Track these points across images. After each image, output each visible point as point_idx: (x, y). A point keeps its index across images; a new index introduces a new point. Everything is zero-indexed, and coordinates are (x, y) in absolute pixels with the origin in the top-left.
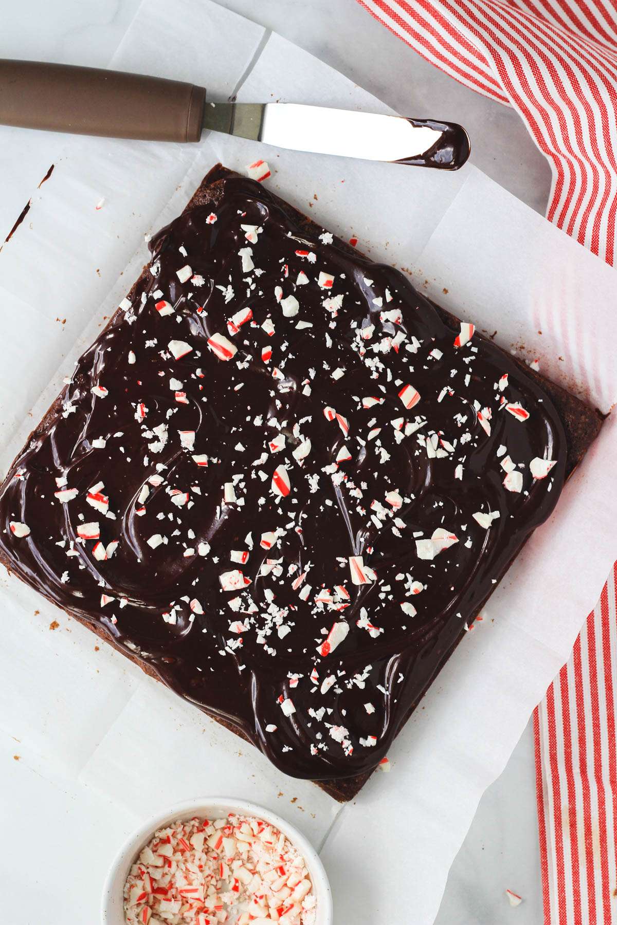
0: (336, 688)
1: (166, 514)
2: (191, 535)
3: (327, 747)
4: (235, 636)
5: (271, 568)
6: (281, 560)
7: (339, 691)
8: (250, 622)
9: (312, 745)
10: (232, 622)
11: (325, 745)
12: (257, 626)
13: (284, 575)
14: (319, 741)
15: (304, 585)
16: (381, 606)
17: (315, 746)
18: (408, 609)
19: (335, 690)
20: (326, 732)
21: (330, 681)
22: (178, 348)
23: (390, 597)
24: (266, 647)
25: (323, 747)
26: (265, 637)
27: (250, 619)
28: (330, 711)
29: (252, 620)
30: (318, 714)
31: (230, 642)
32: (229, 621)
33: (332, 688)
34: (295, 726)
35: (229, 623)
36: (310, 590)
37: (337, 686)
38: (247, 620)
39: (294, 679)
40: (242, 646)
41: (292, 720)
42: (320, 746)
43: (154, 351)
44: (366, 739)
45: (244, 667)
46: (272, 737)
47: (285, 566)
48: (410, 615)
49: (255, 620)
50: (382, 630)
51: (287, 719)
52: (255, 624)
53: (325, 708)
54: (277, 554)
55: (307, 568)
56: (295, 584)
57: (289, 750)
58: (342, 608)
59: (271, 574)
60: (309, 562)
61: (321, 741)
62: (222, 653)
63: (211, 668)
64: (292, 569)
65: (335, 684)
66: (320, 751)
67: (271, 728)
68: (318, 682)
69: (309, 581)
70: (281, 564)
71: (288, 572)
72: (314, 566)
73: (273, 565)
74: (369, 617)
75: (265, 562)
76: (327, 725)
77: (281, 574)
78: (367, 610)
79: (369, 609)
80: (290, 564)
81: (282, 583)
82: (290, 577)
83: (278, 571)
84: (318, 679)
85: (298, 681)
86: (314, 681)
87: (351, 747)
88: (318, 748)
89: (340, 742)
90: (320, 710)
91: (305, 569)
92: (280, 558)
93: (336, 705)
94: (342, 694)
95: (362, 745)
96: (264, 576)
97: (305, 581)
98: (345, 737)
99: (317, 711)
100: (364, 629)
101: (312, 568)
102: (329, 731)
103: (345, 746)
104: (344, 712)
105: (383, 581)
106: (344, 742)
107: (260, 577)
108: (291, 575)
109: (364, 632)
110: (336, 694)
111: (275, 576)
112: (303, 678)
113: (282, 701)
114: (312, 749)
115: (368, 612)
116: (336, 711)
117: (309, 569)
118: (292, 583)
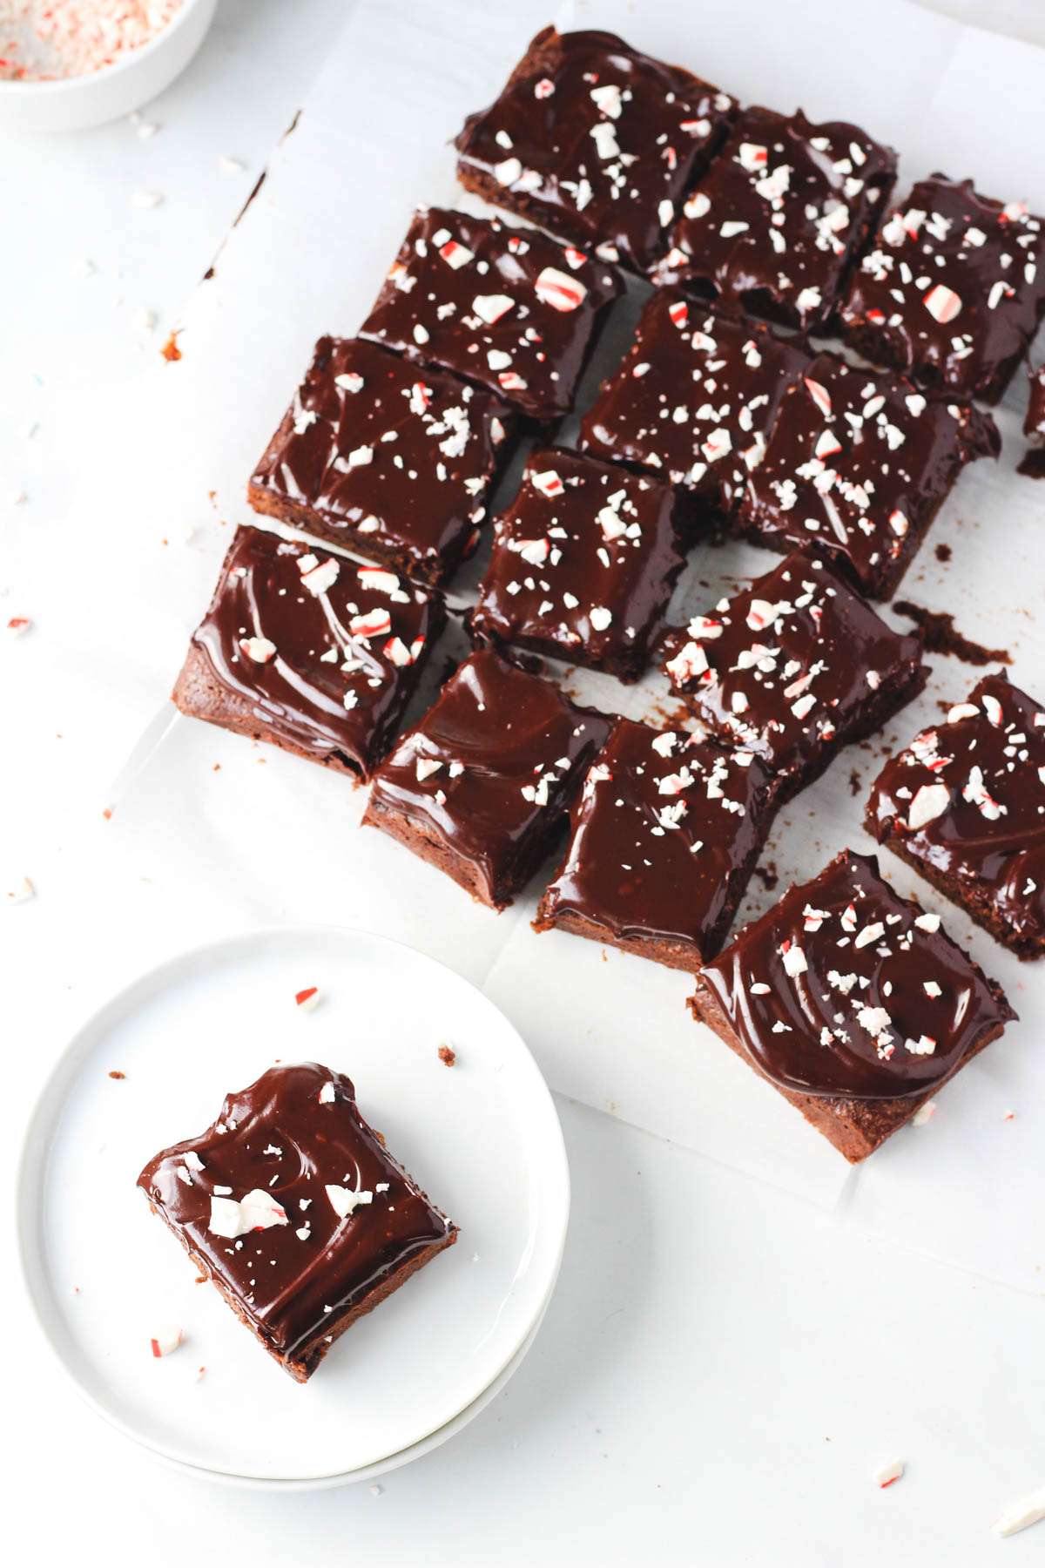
0: (881, 947)
1: (521, 582)
2: (570, 601)
3: (849, 1038)
5: (758, 658)
6: (776, 652)
7: (885, 952)
8: (692, 768)
9: (826, 1029)
10: (660, 779)
11: (847, 1035)
13: (773, 676)
14: (838, 1026)
15: (804, 694)
16: (1007, 769)
17: (831, 1032)
19: (878, 950)
20: (851, 1014)
21: (874, 931)
22: (490, 308)
23: (1024, 755)
25: (842, 1037)
28: (864, 982)
30: (842, 982)
32: (656, 779)
33: (874, 945)
34: (802, 995)
35: (655, 784)
36: (812, 703)
37: (884, 944)
39: (814, 919)
41: (798, 984)
42: (838, 1033)
43: (455, 319)
44: (917, 1040)
46: (759, 1004)
47: (781, 661)
51: (790, 980)
53: (858, 976)
54: (771, 641)
55: (816, 669)
56: (789, 692)
57: (786, 1031)
59: (755, 668)
61: (842, 1027)
62: (658, 831)
64: (792, 667)
65: (881, 938)
66: (837, 1040)
67: (760, 989)
68: (853, 929)
69: (814, 688)
70: (775, 658)
71: (783, 671)
72: (826, 669)
73: (762, 655)
74: (984, 783)
75: (749, 649)
76: (856, 1004)
77: (771, 672)
78: (982, 771)
79: (985, 772)
80: (792, 659)
81: (769, 685)
82: (785, 679)
83: (768, 665)
84: (855, 925)
85: (821, 922)
86: (848, 927)
87: (890, 1047)
88: (834, 1036)
89: (873, 1035)
90: (848, 976)
91: (811, 670)
92: (775, 647)
93: (876, 974)
94: (888, 957)
95: (909, 1051)
96: (743, 670)
97: (807, 689)
98: (884, 1028)
99: (844, 977)
100: (973, 801)
101: (822, 672)
102: (857, 1014)
103: (880, 1043)
104: (888, 989)
105: (1013, 726)
106: (880, 1036)
107: (735, 671)
108: (787, 677)
109: (974, 807)
110: (878, 955)
111: (761, 672)
112: (829, 918)
113: (787, 951)
114: (823, 1035)
115: (983, 775)
116: (875, 985)
117: (817, 672)
118: (786, 687)
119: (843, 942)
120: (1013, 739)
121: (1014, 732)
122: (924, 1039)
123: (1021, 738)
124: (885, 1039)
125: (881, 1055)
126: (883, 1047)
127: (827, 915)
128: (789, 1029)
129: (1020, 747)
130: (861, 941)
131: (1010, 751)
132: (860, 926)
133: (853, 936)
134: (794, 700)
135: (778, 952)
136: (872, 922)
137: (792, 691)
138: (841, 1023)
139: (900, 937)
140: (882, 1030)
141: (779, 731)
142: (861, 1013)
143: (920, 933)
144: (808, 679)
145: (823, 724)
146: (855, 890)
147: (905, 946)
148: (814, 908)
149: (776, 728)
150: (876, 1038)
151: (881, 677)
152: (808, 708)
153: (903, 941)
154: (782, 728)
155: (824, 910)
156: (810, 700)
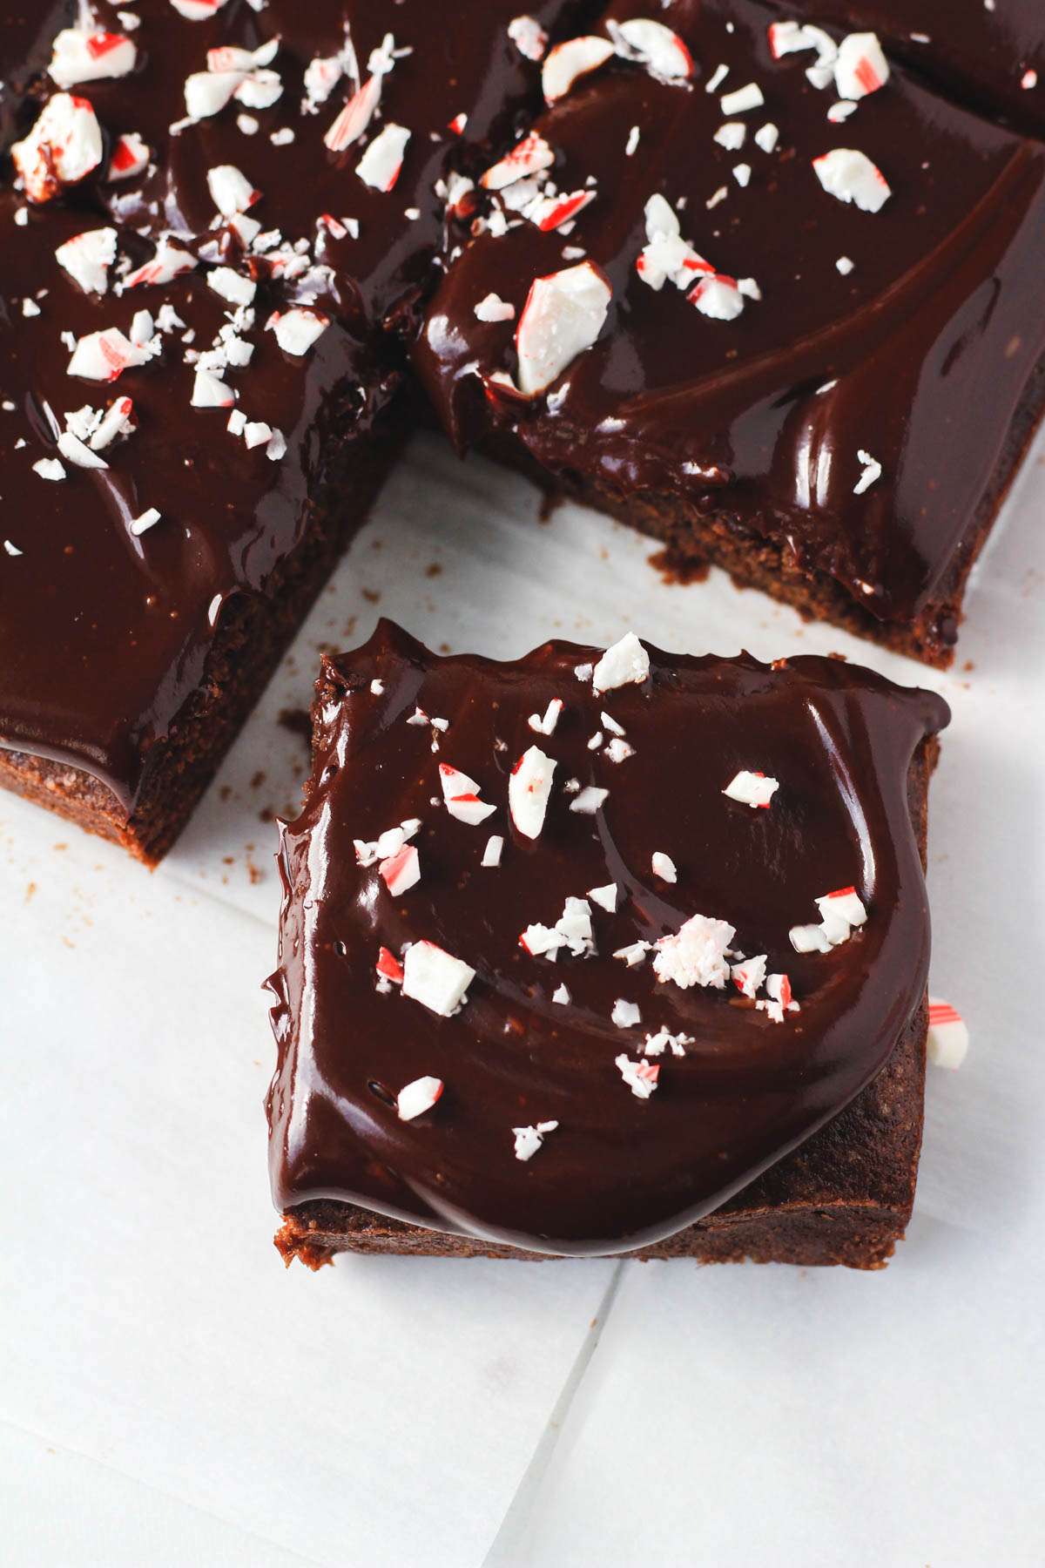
0: (574, 796)
3: (682, 1037)
4: (97, 395)
5: (231, 81)
6: (269, 51)
7: (592, 799)
8: (159, 324)
9: (622, 1062)
10: (77, 338)
11: (674, 1033)
12: (188, 337)
13: (286, 110)
14: (638, 1033)
15: (374, 129)
16: (732, 183)
17: (635, 1058)
18: (852, 175)
19: (575, 806)
20: (641, 983)
21: (533, 777)
23: (767, 137)
24: (237, 423)
25: (668, 1045)
26: (231, 376)
27: (155, 316)
28: (606, 896)
29: (168, 317)
31: (81, 420)
32: (67, 337)
33: (558, 801)
35: (65, 346)
36: (403, 143)
37: (573, 785)
38: (141, 320)
40: (133, 428)
41: (483, 1017)
42: (655, 1044)
44: (816, 918)
45: (152, 517)
46: (445, 1131)
47: (290, 68)
48: (863, 204)
49: (178, 312)
50: (749, 286)
52: (183, 332)
53: (583, 894)
54: (249, 30)
55: (382, 60)
56: (337, 138)
57: (546, 1136)
58: (561, 212)
59: (233, 107)
60: (389, 40)
61: (650, 1024)
62: (50, 470)
63: (8, 545)
64: (319, 79)
65: (560, 777)
66: (664, 1060)
67: (417, 1097)
68: (487, 810)
69: (391, 109)
70: (273, 66)
71: (303, 92)
72: (407, 51)
73: (239, 70)
74: (685, 234)
75: (202, 67)
76: (633, 954)
77: (274, 105)
78: (672, 203)
79: (681, 203)
80: (312, 57)
81: (284, 137)
82: (315, 111)
83: (263, 91)
84: (483, 797)
85: (414, 852)
86: (476, 813)
87: (777, 984)
88: (653, 1060)
89: (720, 984)
90: (565, 913)
91: (371, 67)
92: (263, 40)
93: (613, 858)
94: (606, 801)
95: (816, 953)
96: (205, 120)
97: (378, 114)
98: (730, 952)
99: (560, 923)
100: (669, 285)
101: (398, 62)
102: (654, 976)
103: (749, 989)
104: (663, 866)
105: (722, 71)
106: (737, 976)
107: (185, 130)
108: (317, 105)
109: (675, 300)
110: (582, 816)
111: (252, 112)
112: (422, 828)
113: (402, 970)
114: (629, 1077)
115: (677, 212)
116: (634, 884)
117: (388, 66)
118: (326, 129)
119: (493, 853)
120: (731, 104)
121: (729, 86)
122: (825, 904)
123: (749, 97)
124: (752, 971)
125: (775, 1012)
126: (762, 993)
127: (411, 826)
128: (551, 1126)
129: (752, 120)
130: (529, 816)
131: (731, 136)
132: (494, 790)
133: (501, 822)
134: (356, 151)
135: (383, 987)
136: (512, 762)
137: (344, 131)
138: (637, 1019)
139: (595, 742)
140: (731, 960)
141: (348, 235)
142: (657, 965)
143: (623, 699)
144: (374, 89)
145: (446, 182)
146: (417, 726)
147: (619, 751)
148: (371, 836)
149: (339, 233)
150: (733, 985)
151: (544, 28)
152: (397, 159)
153: (606, 743)
154: (353, 226)
155: (397, 825)
156: (395, 138)
